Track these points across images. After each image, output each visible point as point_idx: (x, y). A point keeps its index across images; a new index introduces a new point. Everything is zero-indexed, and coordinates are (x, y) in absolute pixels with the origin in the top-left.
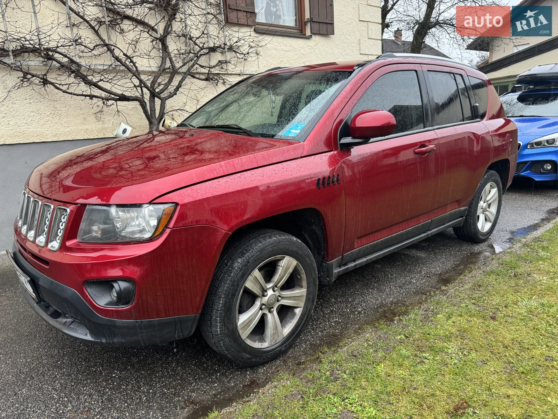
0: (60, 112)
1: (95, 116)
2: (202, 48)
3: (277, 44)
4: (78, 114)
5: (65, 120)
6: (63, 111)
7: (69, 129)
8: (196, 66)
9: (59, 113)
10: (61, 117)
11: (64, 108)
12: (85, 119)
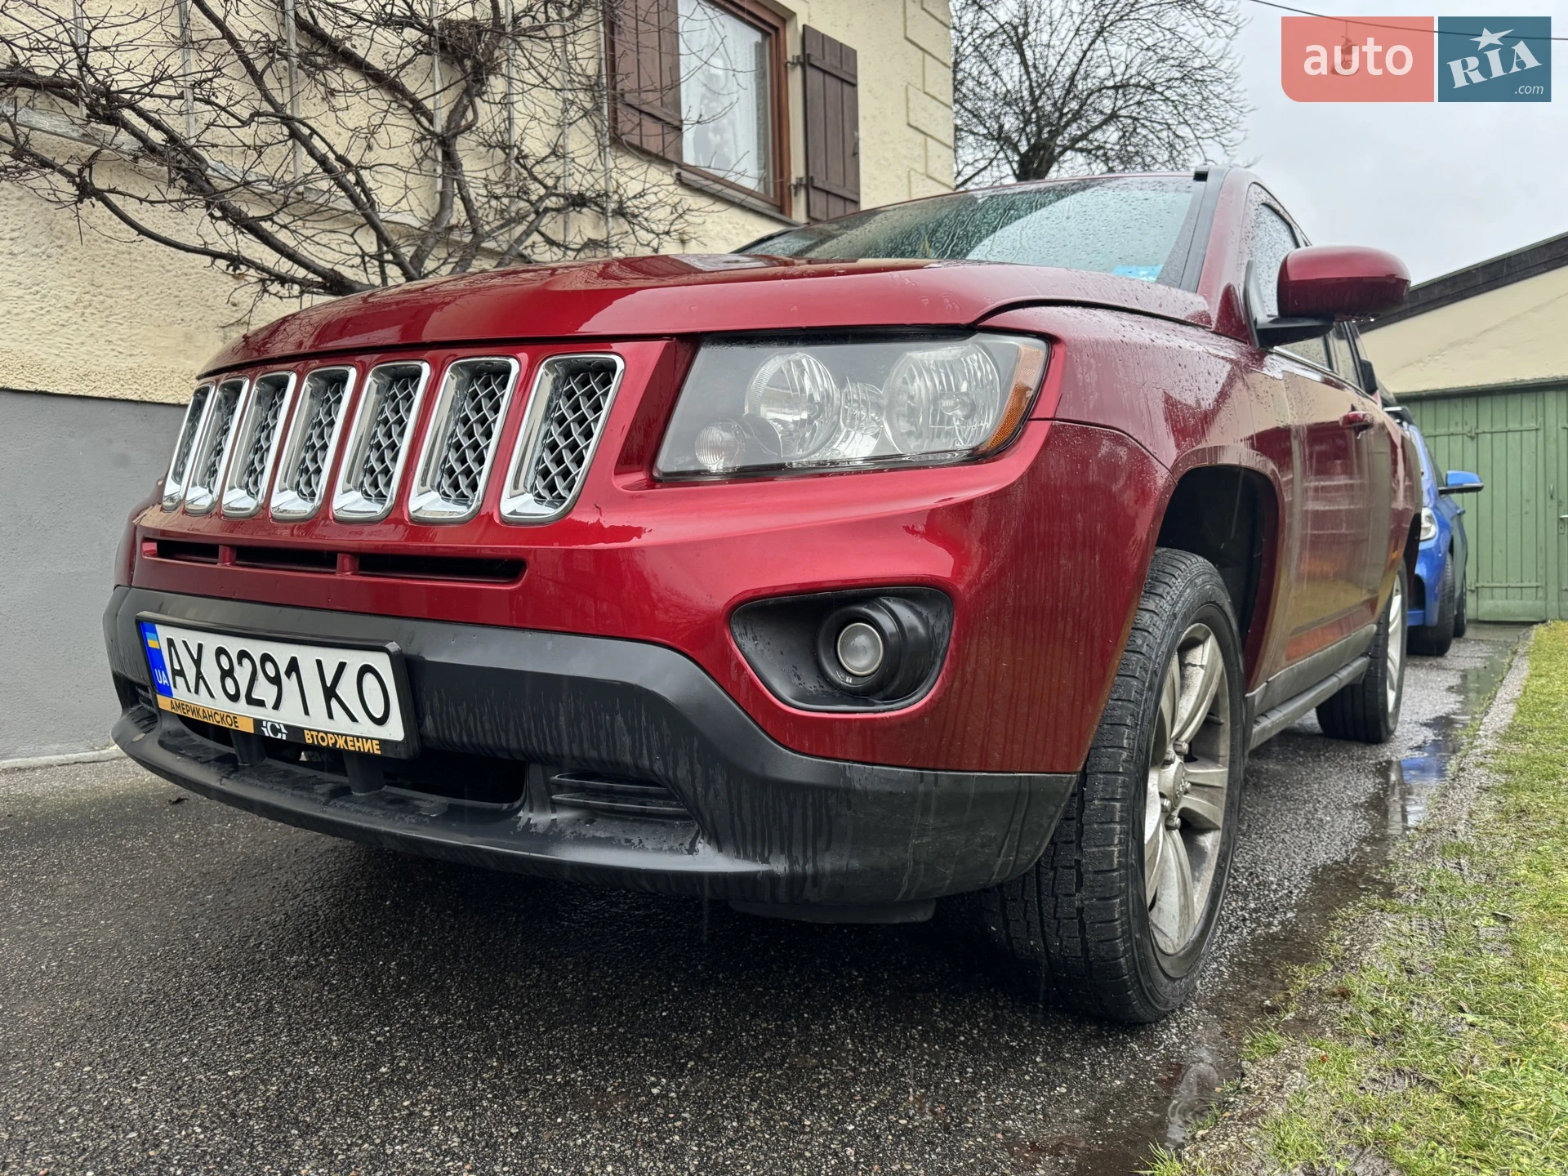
0: (110, 301)
1: (221, 334)
2: (550, 192)
3: (730, 226)
4: (169, 321)
5: (124, 330)
6: (120, 301)
7: (130, 363)
8: (536, 237)
9: (106, 305)
10: (110, 319)
11: (126, 292)
12: (188, 338)
